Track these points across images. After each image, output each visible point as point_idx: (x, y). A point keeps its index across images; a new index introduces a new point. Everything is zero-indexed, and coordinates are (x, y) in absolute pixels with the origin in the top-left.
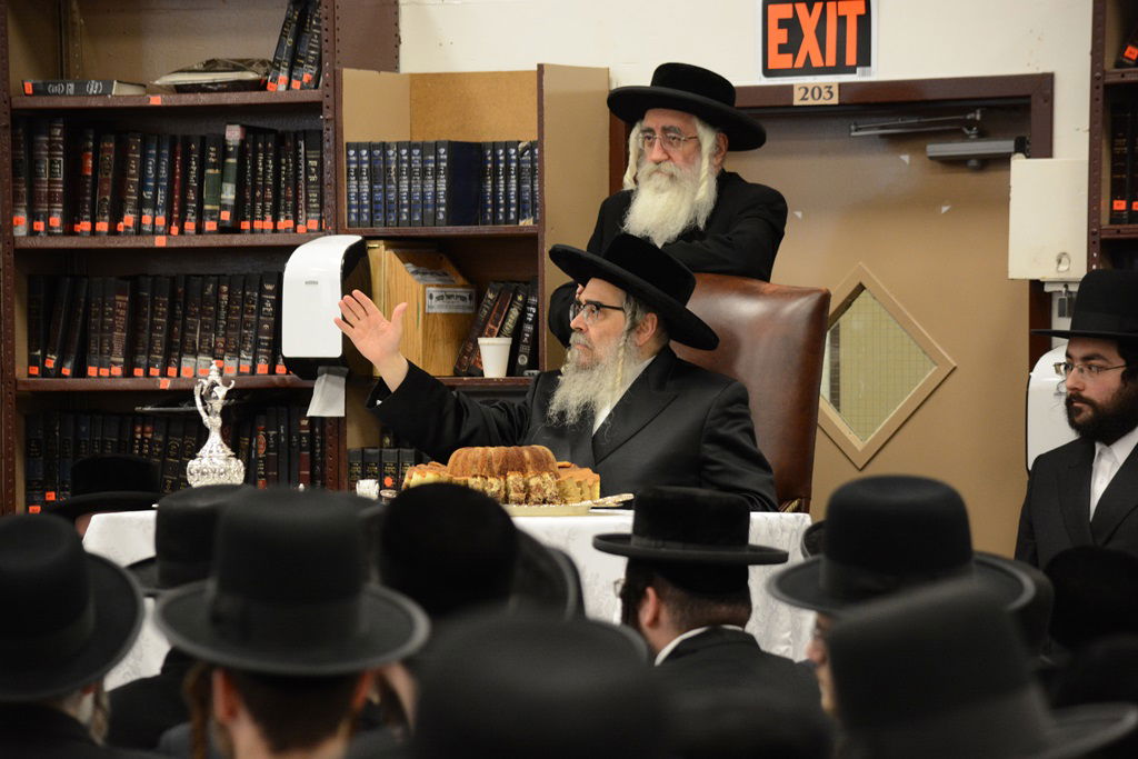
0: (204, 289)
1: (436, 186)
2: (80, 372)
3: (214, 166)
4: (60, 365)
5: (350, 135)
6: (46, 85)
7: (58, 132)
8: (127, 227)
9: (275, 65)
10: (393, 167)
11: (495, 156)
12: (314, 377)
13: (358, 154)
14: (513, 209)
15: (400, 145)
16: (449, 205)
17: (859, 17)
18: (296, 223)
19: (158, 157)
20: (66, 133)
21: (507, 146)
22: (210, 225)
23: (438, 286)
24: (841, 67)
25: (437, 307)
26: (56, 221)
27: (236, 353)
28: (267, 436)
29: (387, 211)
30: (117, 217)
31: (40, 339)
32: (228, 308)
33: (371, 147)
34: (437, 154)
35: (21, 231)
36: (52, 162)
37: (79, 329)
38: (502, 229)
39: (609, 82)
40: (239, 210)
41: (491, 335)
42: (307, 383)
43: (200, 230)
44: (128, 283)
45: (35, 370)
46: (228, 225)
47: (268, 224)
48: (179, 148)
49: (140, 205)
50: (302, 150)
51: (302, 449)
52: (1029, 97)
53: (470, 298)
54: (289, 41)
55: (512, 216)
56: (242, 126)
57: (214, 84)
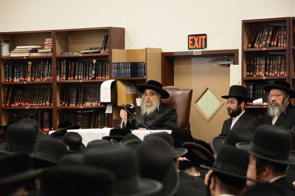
0: (89, 90)
1: (128, 70)
2: (69, 105)
3: (91, 67)
4: (65, 104)
5: (113, 61)
6: (62, 53)
7: (65, 61)
8: (76, 79)
9: (101, 48)
10: (121, 67)
11: (140, 65)
12: (107, 106)
13: (115, 65)
14: (143, 74)
15: (122, 63)
16: (130, 74)
17: (205, 39)
18: (105, 77)
19: (81, 65)
20: (66, 62)
21: (142, 63)
22: (90, 78)
23: (129, 89)
24: (202, 48)
25: (129, 93)
26: (64, 78)
27: (95, 101)
28: (100, 117)
29: (120, 75)
30: (74, 77)
31: (62, 99)
32: (93, 93)
33: (117, 63)
34: (128, 64)
35: (58, 80)
36: (64, 67)
37: (68, 97)
38: (141, 78)
39: (161, 51)
40: (96, 75)
41: (139, 98)
42: (105, 107)
43: (89, 79)
44: (76, 89)
45: (61, 105)
46: (93, 78)
47: (101, 78)
48: (85, 64)
49: (78, 75)
50: (106, 64)
51: (106, 119)
52: (234, 53)
53: (136, 91)
54: (104, 44)
55: (143, 76)
56: (96, 60)
57: (91, 52)
